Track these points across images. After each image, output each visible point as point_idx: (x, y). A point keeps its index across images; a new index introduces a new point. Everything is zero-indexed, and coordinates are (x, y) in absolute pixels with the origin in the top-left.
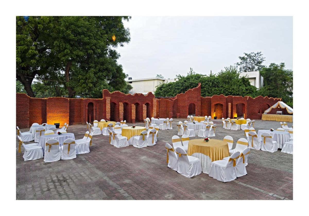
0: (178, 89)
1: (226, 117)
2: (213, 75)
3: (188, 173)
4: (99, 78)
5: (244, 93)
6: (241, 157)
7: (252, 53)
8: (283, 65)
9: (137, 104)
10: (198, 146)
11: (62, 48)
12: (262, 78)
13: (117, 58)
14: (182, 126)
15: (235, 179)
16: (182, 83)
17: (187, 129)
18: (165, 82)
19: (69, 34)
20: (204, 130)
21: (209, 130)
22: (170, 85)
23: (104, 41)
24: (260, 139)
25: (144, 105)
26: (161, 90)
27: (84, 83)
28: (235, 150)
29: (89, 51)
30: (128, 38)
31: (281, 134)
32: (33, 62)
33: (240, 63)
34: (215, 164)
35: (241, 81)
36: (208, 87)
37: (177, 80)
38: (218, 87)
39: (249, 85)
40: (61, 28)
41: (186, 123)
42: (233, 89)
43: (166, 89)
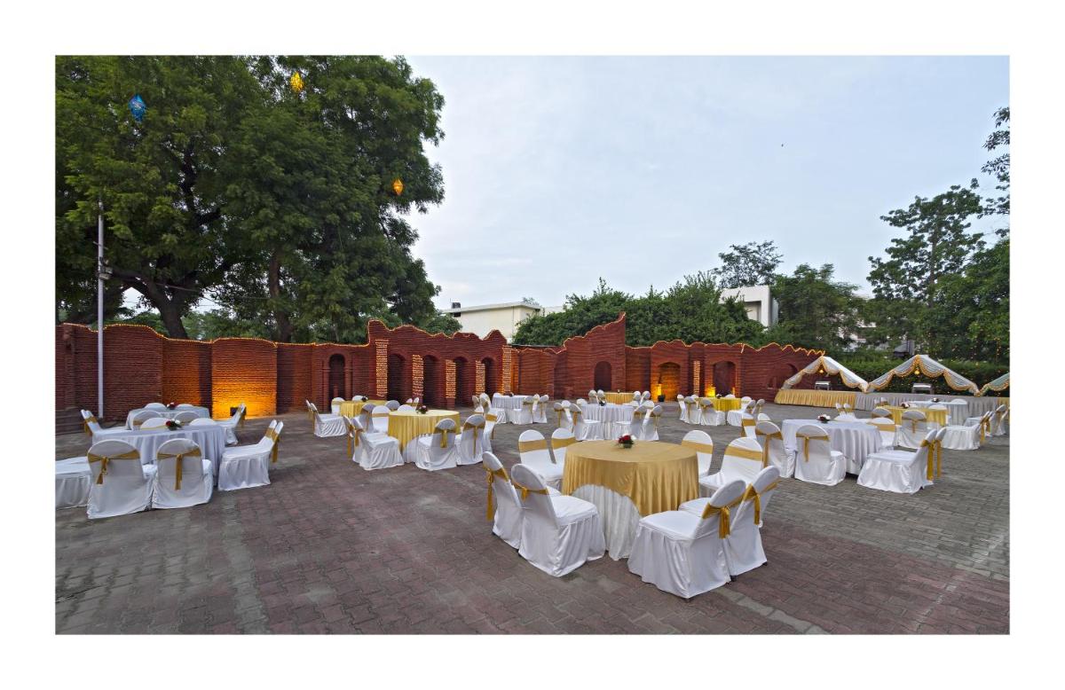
0: (571, 329)
1: (689, 392)
2: (655, 294)
3: (551, 558)
4: (359, 290)
5: (731, 337)
6: (748, 502)
7: (751, 244)
8: (827, 270)
9: (460, 361)
10: (594, 463)
11: (252, 204)
12: (776, 304)
13: (410, 241)
14: (568, 414)
15: (723, 583)
16: (581, 314)
17: (581, 421)
18: (541, 314)
19: (270, 164)
20: (629, 423)
21: (642, 423)
22: (551, 318)
23: (371, 193)
24: (790, 443)
25: (478, 363)
26: (531, 332)
27: (319, 302)
28: (721, 477)
29: (329, 216)
30: (439, 189)
31: (852, 430)
32: (168, 240)
33: (721, 270)
34: (651, 527)
35: (724, 308)
36: (643, 323)
37: (569, 306)
38: (668, 323)
39: (746, 319)
40: (244, 147)
41: (579, 405)
42: (705, 329)
43: (541, 328)
